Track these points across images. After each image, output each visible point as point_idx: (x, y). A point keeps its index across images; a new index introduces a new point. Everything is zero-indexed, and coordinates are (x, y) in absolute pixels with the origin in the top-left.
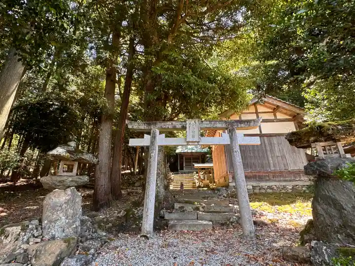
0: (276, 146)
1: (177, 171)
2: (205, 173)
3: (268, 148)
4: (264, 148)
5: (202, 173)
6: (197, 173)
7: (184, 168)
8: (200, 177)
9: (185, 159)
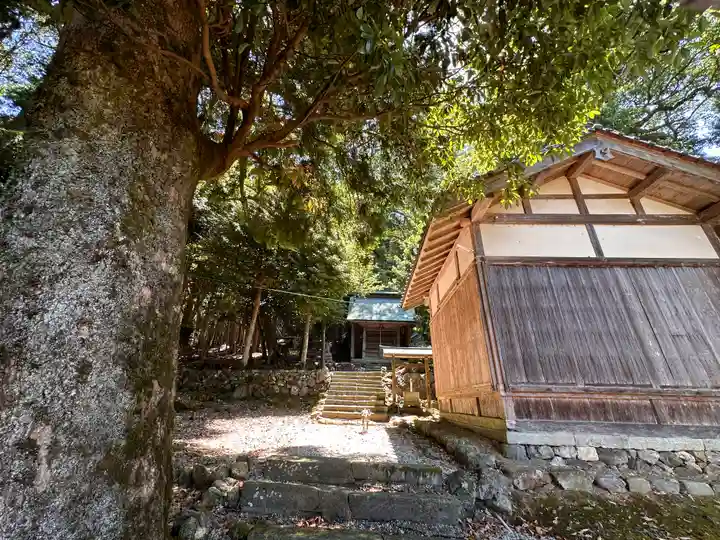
0: (662, 298)
1: (348, 359)
2: (408, 371)
3: (636, 307)
4: (621, 306)
5: (402, 371)
6: (389, 369)
7: (364, 354)
8: (396, 381)
9: (368, 335)
